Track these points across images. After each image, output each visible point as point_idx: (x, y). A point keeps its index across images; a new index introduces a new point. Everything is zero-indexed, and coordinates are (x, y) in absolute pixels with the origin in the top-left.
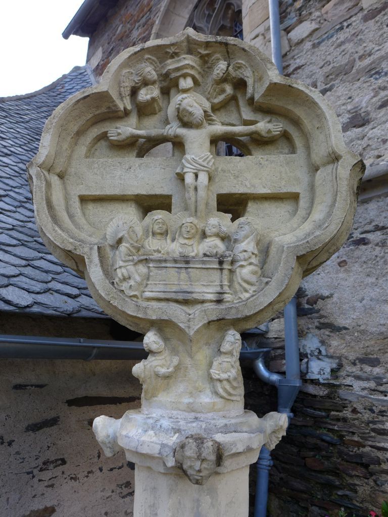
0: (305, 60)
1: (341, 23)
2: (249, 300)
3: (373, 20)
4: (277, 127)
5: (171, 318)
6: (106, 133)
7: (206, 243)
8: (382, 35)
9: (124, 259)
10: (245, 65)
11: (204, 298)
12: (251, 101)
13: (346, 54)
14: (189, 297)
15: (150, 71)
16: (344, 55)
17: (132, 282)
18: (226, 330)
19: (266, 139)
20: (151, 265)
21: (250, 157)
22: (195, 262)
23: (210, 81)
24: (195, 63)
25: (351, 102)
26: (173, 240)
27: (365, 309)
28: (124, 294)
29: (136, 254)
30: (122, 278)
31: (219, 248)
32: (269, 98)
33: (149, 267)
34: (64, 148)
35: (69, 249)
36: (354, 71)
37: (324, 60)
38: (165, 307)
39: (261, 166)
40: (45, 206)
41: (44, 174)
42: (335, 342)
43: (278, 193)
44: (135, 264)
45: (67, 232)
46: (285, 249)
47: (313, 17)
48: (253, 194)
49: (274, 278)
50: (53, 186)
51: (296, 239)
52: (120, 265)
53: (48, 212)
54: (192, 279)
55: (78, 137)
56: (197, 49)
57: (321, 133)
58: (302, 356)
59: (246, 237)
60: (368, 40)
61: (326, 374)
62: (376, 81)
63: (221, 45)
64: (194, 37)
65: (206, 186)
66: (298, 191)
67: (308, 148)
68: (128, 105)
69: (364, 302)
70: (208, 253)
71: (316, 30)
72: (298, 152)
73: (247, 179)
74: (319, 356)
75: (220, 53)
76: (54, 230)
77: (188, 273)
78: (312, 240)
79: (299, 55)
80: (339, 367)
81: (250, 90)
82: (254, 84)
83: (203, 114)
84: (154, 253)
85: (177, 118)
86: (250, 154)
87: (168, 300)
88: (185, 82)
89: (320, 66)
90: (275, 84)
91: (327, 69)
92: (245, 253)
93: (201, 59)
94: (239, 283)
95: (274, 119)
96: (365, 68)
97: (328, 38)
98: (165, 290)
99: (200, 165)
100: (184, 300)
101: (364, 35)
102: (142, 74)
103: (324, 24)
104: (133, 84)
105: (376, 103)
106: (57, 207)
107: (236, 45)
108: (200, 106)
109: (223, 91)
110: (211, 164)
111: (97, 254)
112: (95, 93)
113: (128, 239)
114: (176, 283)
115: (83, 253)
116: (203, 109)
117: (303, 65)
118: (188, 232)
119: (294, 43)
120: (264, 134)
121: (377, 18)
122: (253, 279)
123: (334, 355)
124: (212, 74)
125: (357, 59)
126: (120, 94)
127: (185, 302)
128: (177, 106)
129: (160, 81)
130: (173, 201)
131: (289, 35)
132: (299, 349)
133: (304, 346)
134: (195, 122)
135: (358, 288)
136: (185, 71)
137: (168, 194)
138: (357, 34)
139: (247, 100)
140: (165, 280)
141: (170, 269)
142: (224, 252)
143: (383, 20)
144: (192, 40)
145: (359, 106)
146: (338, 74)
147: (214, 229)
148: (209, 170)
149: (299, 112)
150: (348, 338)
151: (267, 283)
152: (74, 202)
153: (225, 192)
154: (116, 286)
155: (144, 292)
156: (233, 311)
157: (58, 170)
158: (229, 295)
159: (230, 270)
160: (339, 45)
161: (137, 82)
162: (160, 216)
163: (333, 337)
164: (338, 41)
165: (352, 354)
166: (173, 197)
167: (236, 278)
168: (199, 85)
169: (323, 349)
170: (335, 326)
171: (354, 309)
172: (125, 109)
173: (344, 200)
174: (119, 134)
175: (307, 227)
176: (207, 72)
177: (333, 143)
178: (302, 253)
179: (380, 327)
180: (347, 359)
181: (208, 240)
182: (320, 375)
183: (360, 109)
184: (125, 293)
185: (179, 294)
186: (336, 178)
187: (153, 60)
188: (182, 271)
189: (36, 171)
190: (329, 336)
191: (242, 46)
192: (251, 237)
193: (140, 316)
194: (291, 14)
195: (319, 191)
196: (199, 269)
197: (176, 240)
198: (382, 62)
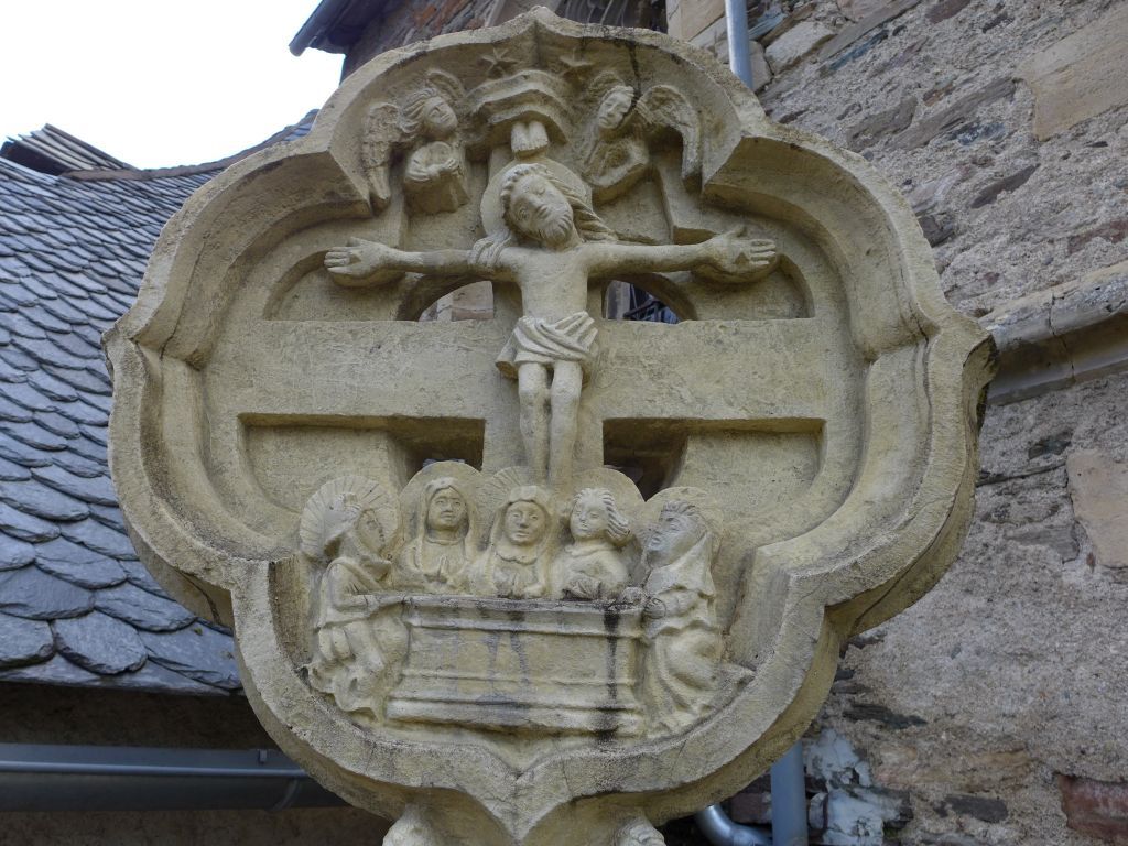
0: (804, 100)
1: (881, 26)
2: (691, 736)
3: (952, 19)
4: (761, 248)
5: (462, 783)
6: (322, 256)
7: (572, 560)
8: (974, 49)
9: (339, 603)
10: (678, 96)
11: (563, 725)
12: (694, 183)
13: (894, 88)
14: (518, 718)
15: (438, 106)
16: (890, 91)
17: (358, 672)
18: (624, 822)
19: (733, 278)
20: (415, 622)
21: (691, 323)
22: (538, 617)
23: (589, 133)
24: (554, 88)
25: (909, 192)
26: (483, 545)
27: (965, 674)
28: (335, 704)
29: (377, 585)
30: (330, 657)
31: (608, 573)
32: (740, 177)
33: (409, 627)
34: (209, 293)
35: (191, 569)
36: (915, 124)
37: (846, 102)
38: (448, 750)
39: (721, 347)
40: (138, 445)
41: (145, 361)
42: (892, 756)
43: (767, 420)
44: (372, 618)
45: (194, 518)
46: (791, 583)
47: (819, 13)
48: (700, 421)
49: (763, 669)
50: (168, 389)
51: (820, 554)
52: (329, 620)
53: (145, 464)
54: (529, 664)
55: (248, 266)
56: (557, 57)
57: (878, 264)
58: (813, 785)
59: (683, 547)
60: (943, 60)
61: (872, 834)
62: (966, 148)
63: (618, 46)
64: (552, 28)
65: (574, 401)
66: (821, 417)
67: (842, 302)
68: (381, 187)
69: (961, 656)
70: (576, 590)
71: (829, 38)
72: (817, 312)
73: (683, 383)
74: (854, 786)
75: (613, 66)
76: (154, 513)
77: (518, 648)
78: (867, 558)
79: (791, 92)
80: (904, 819)
81: (691, 156)
82: (701, 143)
83: (571, 214)
84: (426, 584)
85: (503, 221)
86: (694, 318)
87: (457, 726)
88: (528, 135)
89: (838, 114)
90: (756, 140)
91: (854, 120)
92: (679, 595)
93: (567, 80)
94: (662, 682)
95: (752, 229)
96: (939, 118)
97: (855, 56)
98: (452, 697)
99: (559, 344)
100: (503, 726)
101: (934, 50)
102: (420, 111)
103: (844, 28)
104: (396, 137)
105: (969, 194)
106: (173, 449)
107: (656, 48)
108: (564, 193)
109: (623, 157)
110: (589, 340)
111: (266, 585)
112: (297, 157)
113: (357, 545)
114: (483, 675)
115: (226, 582)
116: (569, 201)
117: (801, 113)
118: (523, 526)
119: (780, 65)
120: (727, 264)
121: (961, 15)
122: (703, 669)
123: (891, 787)
124: (595, 117)
125: (920, 100)
126: (362, 161)
127: (509, 734)
128: (504, 193)
129: (465, 130)
130: (488, 436)
131: (768, 49)
132: (805, 768)
133: (816, 761)
134: (548, 232)
135: (944, 620)
136: (527, 108)
137: (475, 417)
138: (917, 47)
139: (684, 181)
140: (452, 667)
141: (467, 635)
142: (620, 586)
143: (975, 18)
144: (547, 34)
145: (930, 200)
146: (879, 132)
147: (594, 521)
148: (584, 357)
149: (819, 212)
150: (923, 744)
151: (742, 683)
152: (227, 433)
153: (625, 416)
154: (312, 681)
155: (392, 699)
156: (645, 768)
157: (187, 350)
158: (635, 718)
159: (638, 642)
160: (880, 71)
161: (405, 131)
162: (449, 481)
163: (887, 740)
164: (876, 63)
165: (935, 785)
166: (486, 426)
167: (655, 664)
168: (563, 143)
169: (862, 770)
170: (891, 715)
171: (937, 672)
172: (373, 197)
173: (950, 447)
174: (354, 260)
175: (851, 517)
176: (582, 112)
177: (914, 291)
178: (840, 598)
179: (1002, 720)
180: (922, 799)
181: (577, 550)
182: (856, 838)
183: (932, 208)
184: (338, 702)
185: (490, 709)
186: (926, 385)
187: (448, 81)
188: (502, 642)
189: (123, 353)
190: (877, 738)
191: (670, 50)
192: (697, 548)
193: (374, 775)
194: (772, 8)
195: (877, 418)
196: (552, 638)
197: (490, 547)
198: (976, 106)
